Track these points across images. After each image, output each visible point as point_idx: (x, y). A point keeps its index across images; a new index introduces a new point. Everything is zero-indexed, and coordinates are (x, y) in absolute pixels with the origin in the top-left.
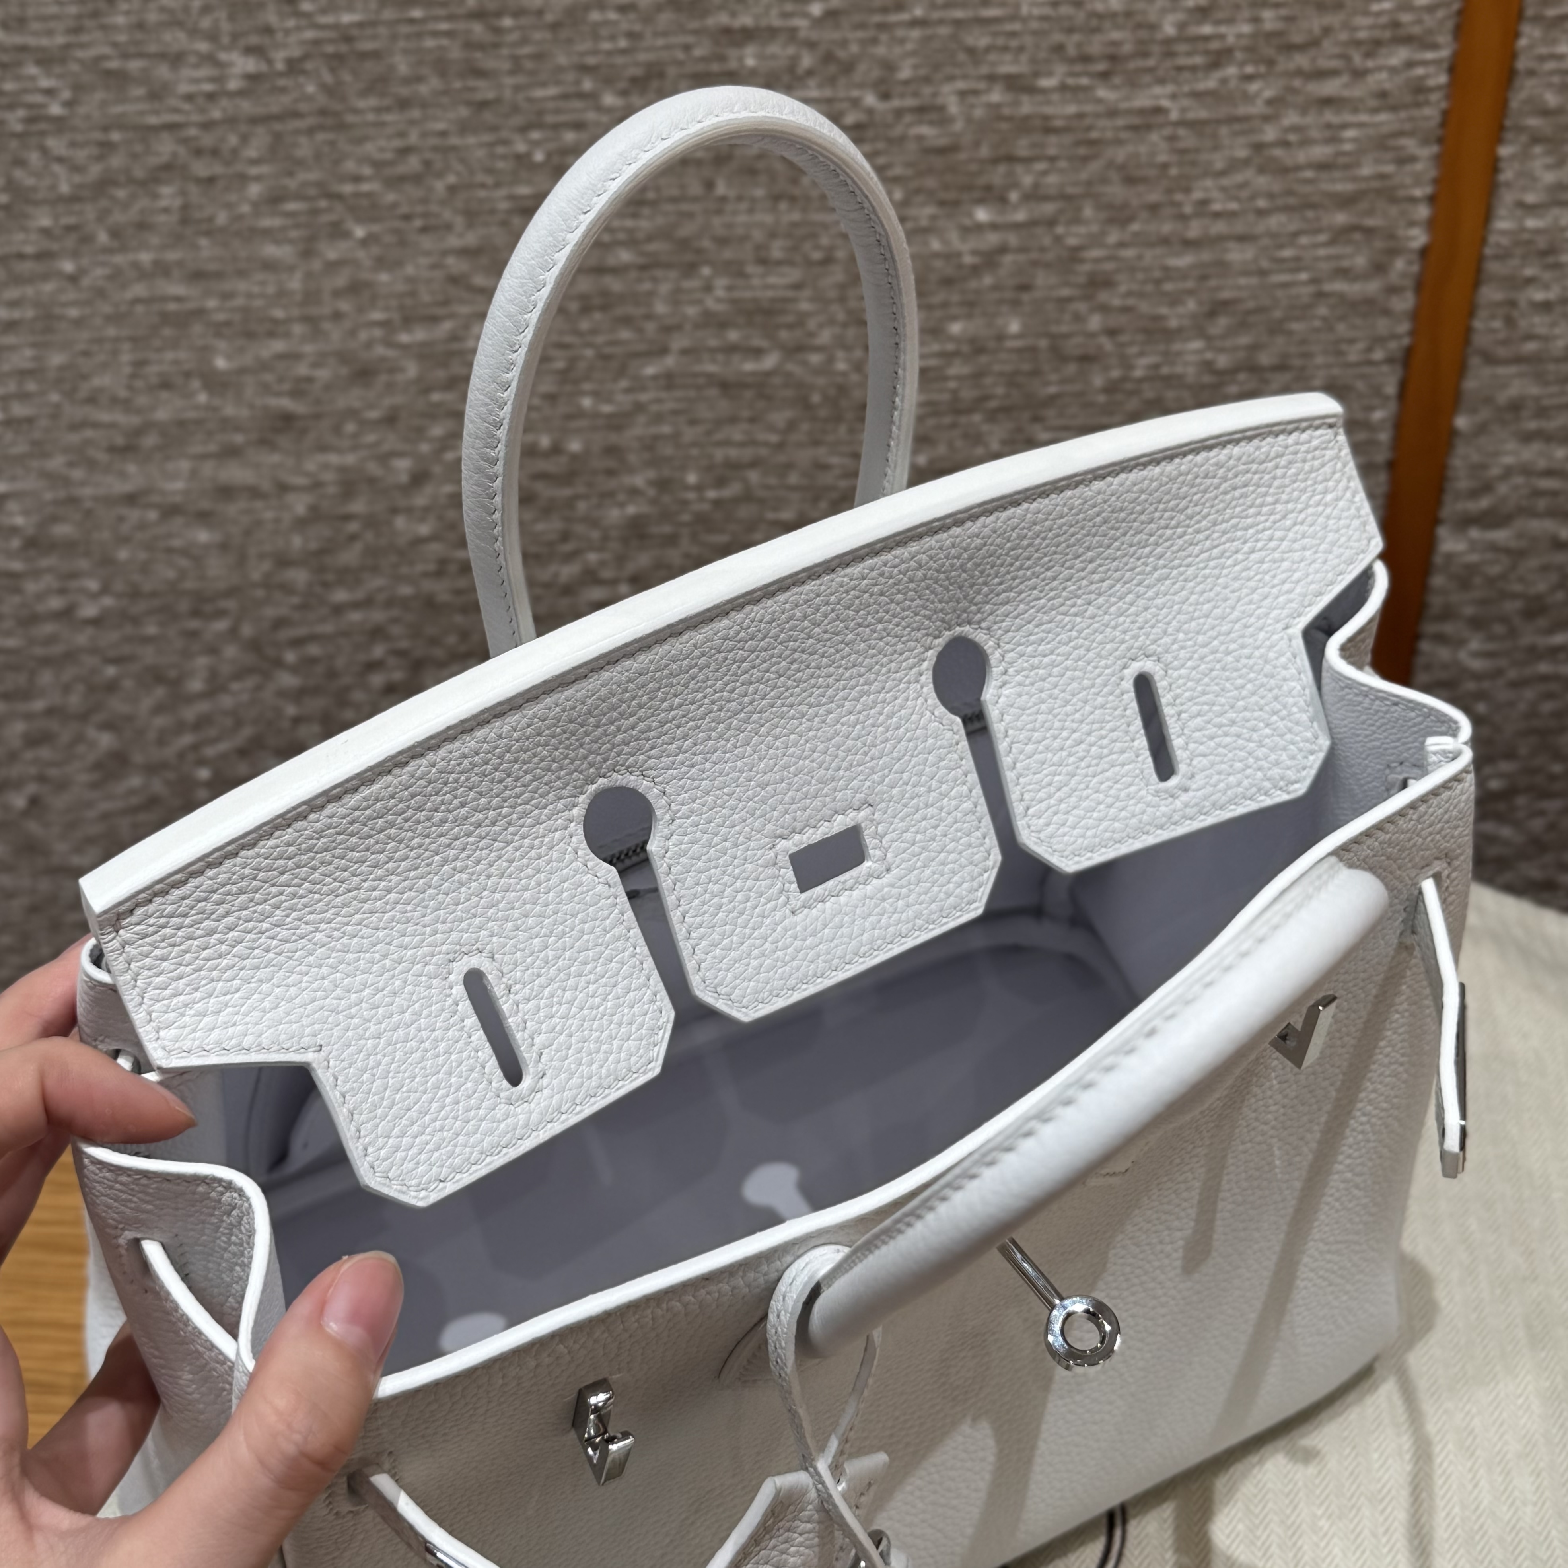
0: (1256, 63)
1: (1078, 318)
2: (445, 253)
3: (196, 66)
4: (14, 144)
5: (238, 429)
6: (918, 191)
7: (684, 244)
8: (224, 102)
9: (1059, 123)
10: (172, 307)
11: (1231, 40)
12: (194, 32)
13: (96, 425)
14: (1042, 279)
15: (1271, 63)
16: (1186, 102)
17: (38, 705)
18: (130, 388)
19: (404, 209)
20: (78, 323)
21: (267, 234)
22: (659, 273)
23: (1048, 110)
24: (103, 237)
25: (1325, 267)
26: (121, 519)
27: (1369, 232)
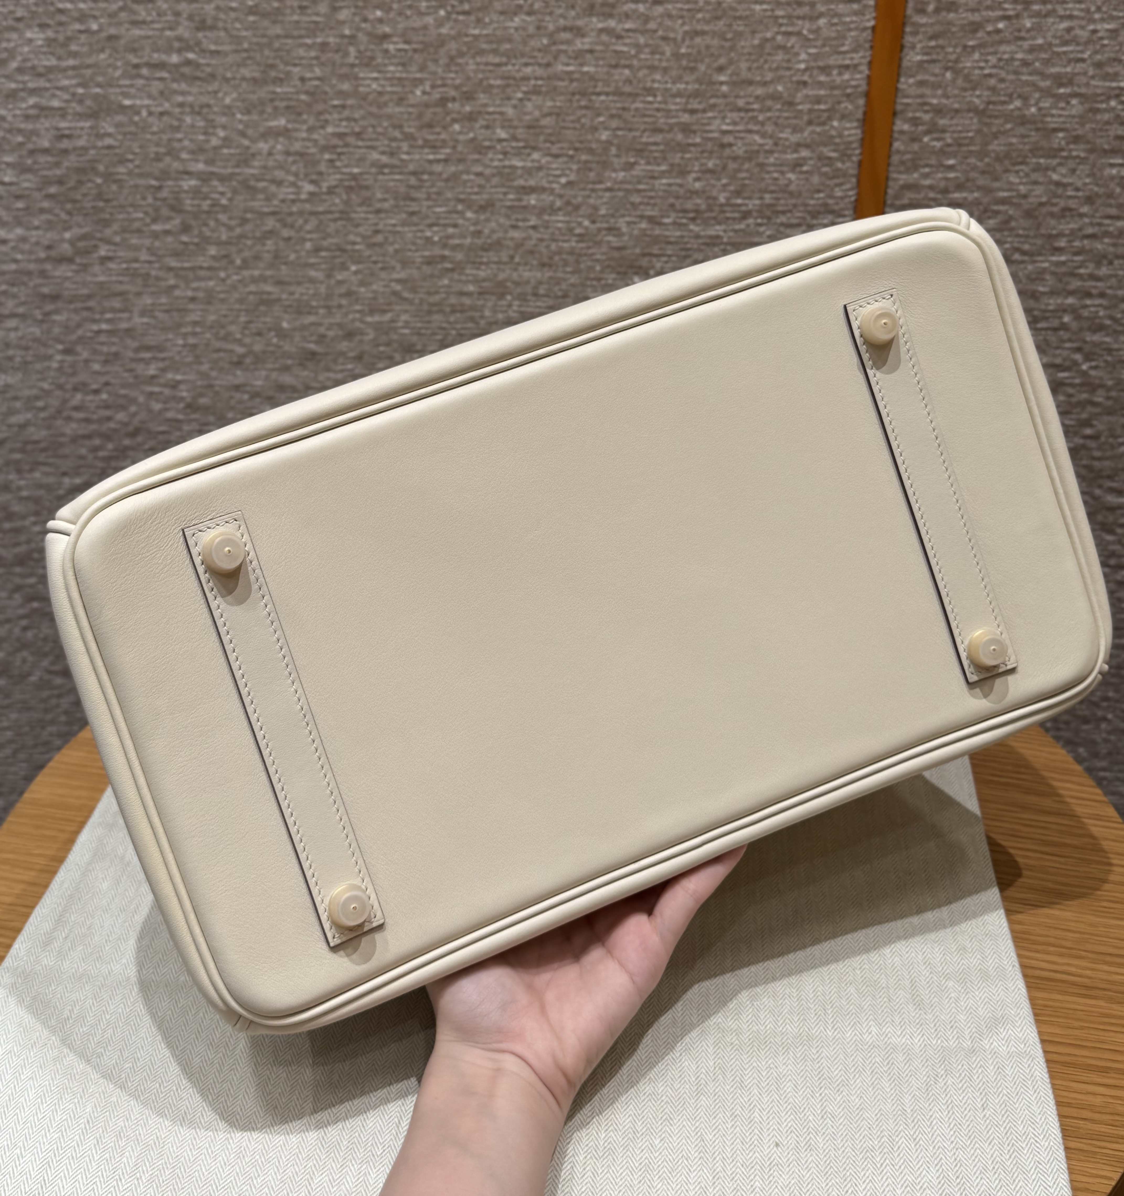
0: (762, 218)
2: (391, 280)
3: (288, 187)
4: (204, 216)
5: (290, 357)
6: (608, 266)
7: (501, 284)
8: (298, 204)
9: (672, 239)
10: (265, 297)
11: (750, 207)
12: (288, 172)
13: (225, 351)
15: (769, 218)
16: (731, 234)
18: (242, 333)
19: (374, 258)
20: (223, 301)
21: (312, 266)
22: (487, 297)
23: (667, 233)
24: (238, 262)
26: (231, 397)
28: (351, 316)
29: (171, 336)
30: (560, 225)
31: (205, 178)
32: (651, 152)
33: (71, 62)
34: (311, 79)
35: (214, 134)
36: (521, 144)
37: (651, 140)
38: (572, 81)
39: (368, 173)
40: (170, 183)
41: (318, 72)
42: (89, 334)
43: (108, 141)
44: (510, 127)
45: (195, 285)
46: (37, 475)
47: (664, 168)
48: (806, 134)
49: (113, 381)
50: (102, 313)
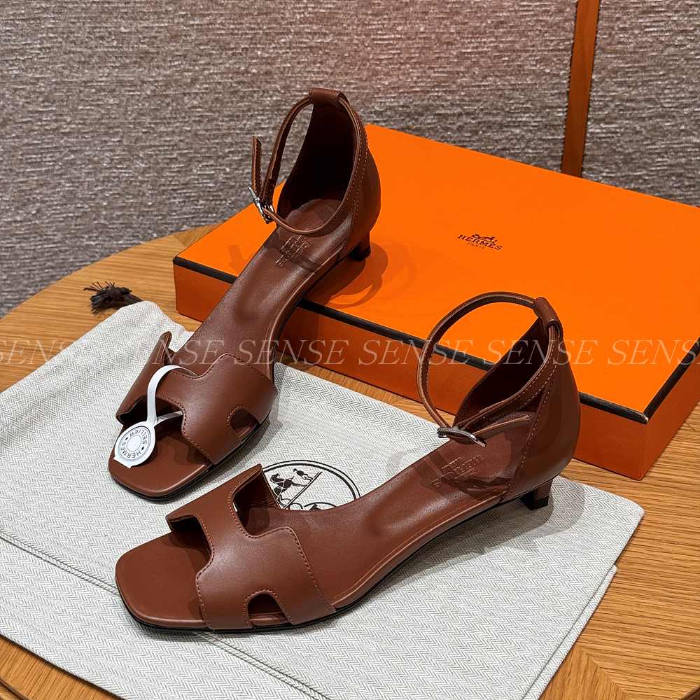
5: (128, 57)
28: (176, 21)
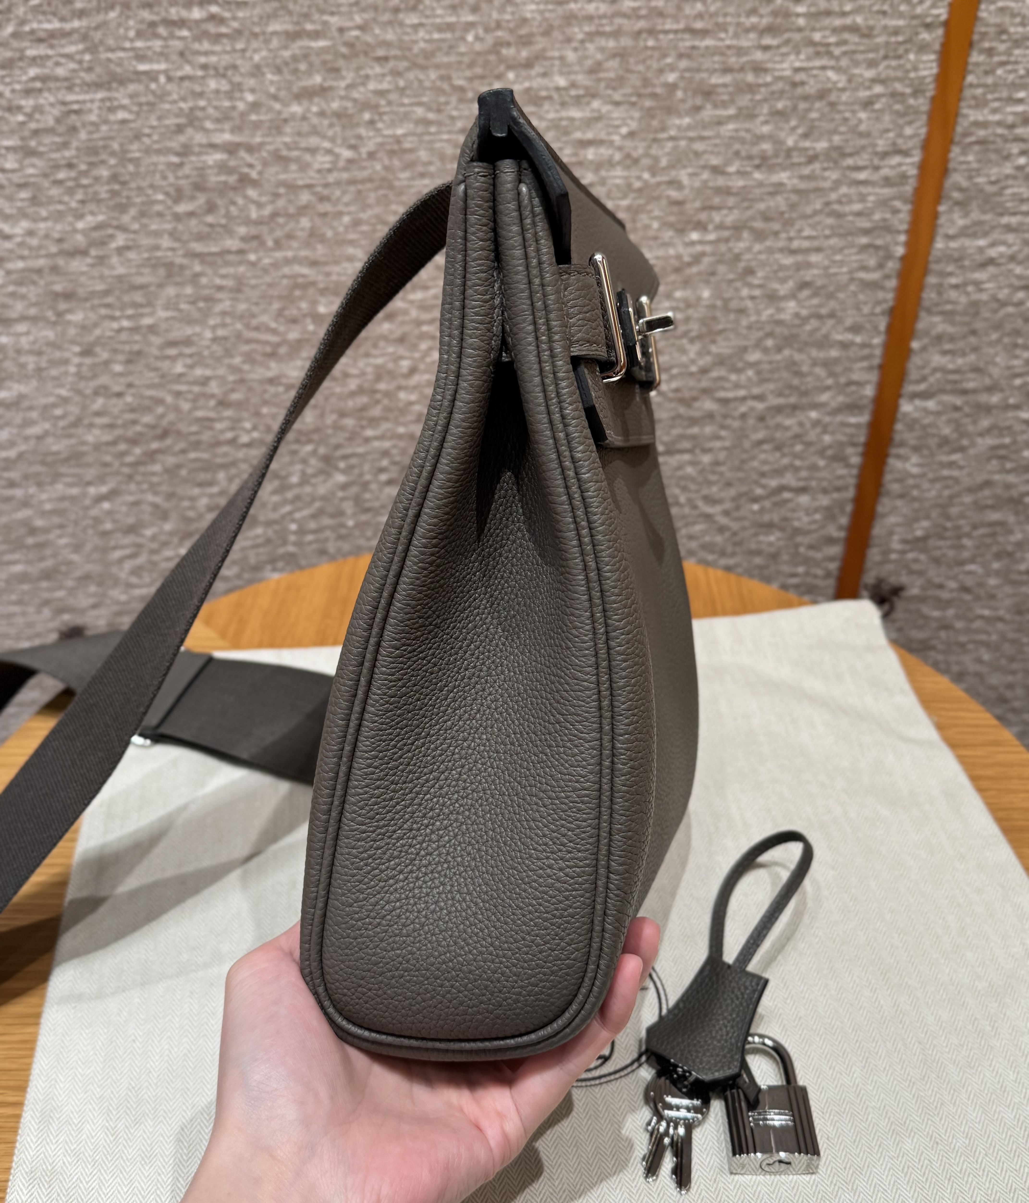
0: (829, 162)
1: (737, 290)
3: (324, 155)
4: (231, 194)
8: (335, 174)
9: (734, 190)
10: (300, 280)
11: (818, 150)
12: (324, 138)
13: (258, 342)
14: (722, 269)
15: (836, 162)
16: (795, 180)
17: (215, 490)
18: (276, 322)
20: (254, 287)
23: (730, 184)
24: (270, 243)
25: (855, 265)
27: (877, 248)
29: (198, 329)
30: (618, 181)
31: (231, 149)
32: (718, 94)
33: (76, 24)
34: (349, 29)
35: (242, 99)
36: (581, 92)
37: (721, 81)
38: (639, 17)
39: (413, 134)
40: (193, 158)
41: (358, 19)
42: (109, 334)
43: (121, 115)
44: (569, 73)
45: (224, 271)
46: (59, 487)
47: (731, 111)
48: (881, 67)
49: (137, 382)
50: (122, 309)
